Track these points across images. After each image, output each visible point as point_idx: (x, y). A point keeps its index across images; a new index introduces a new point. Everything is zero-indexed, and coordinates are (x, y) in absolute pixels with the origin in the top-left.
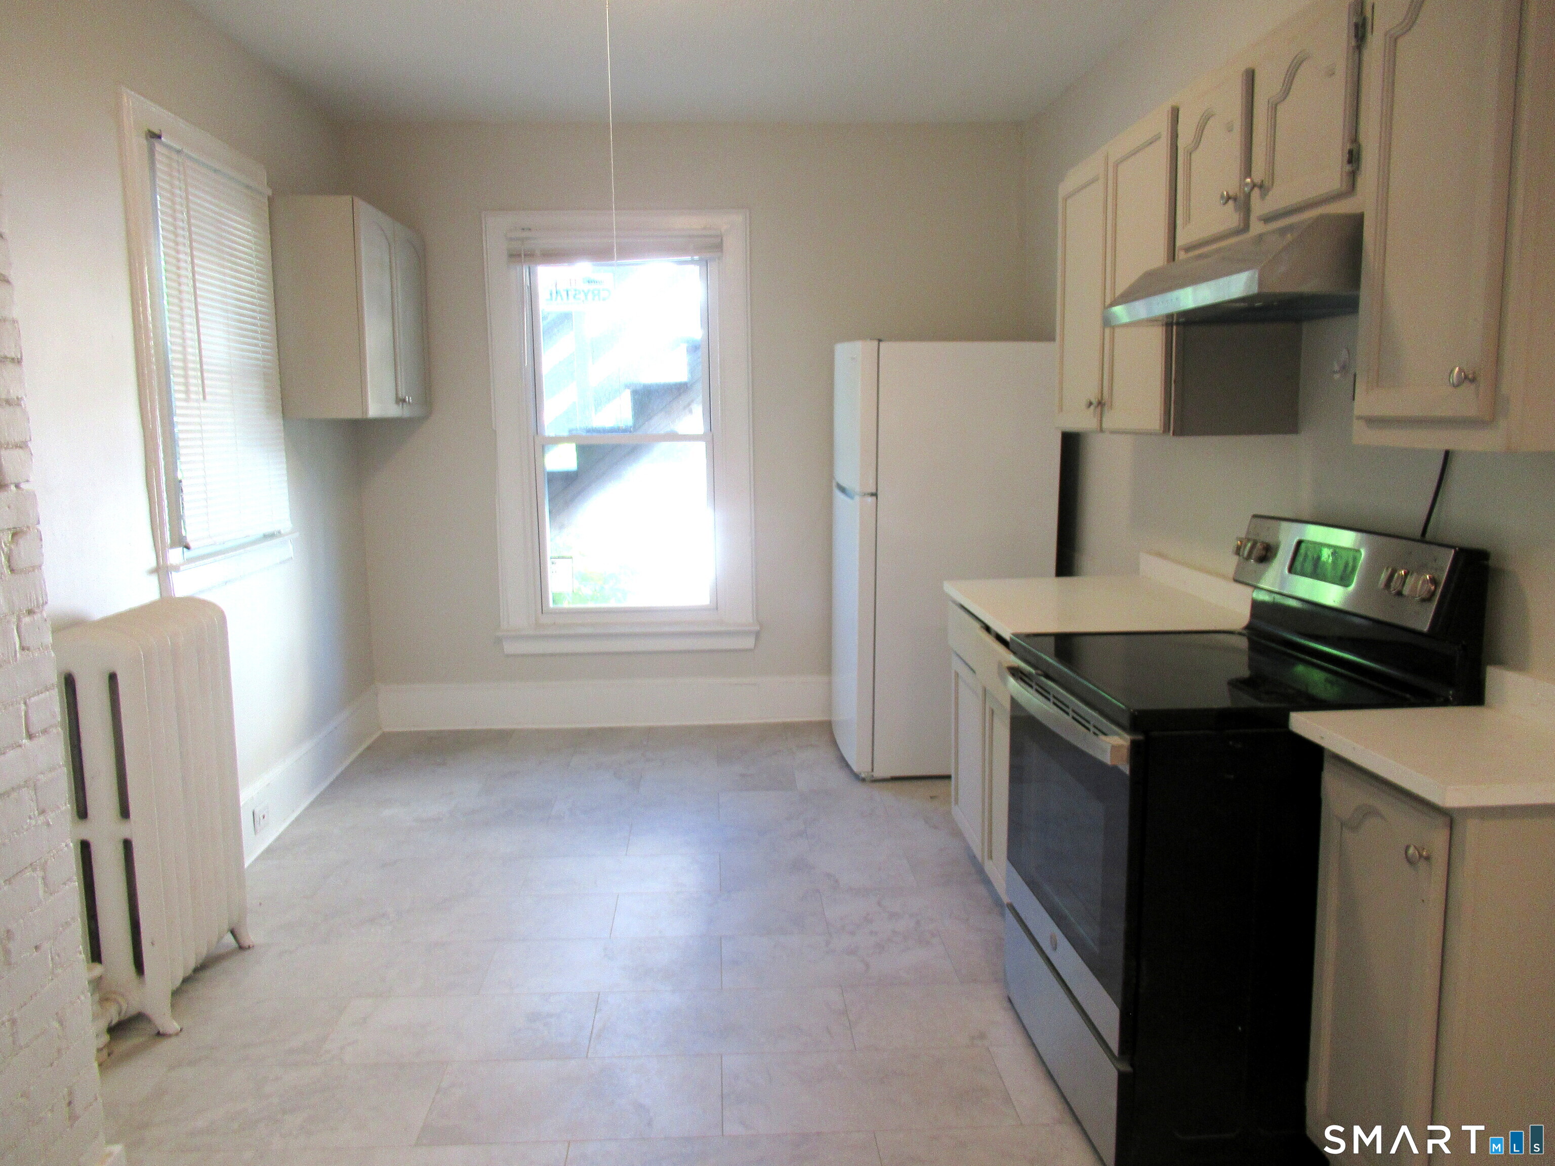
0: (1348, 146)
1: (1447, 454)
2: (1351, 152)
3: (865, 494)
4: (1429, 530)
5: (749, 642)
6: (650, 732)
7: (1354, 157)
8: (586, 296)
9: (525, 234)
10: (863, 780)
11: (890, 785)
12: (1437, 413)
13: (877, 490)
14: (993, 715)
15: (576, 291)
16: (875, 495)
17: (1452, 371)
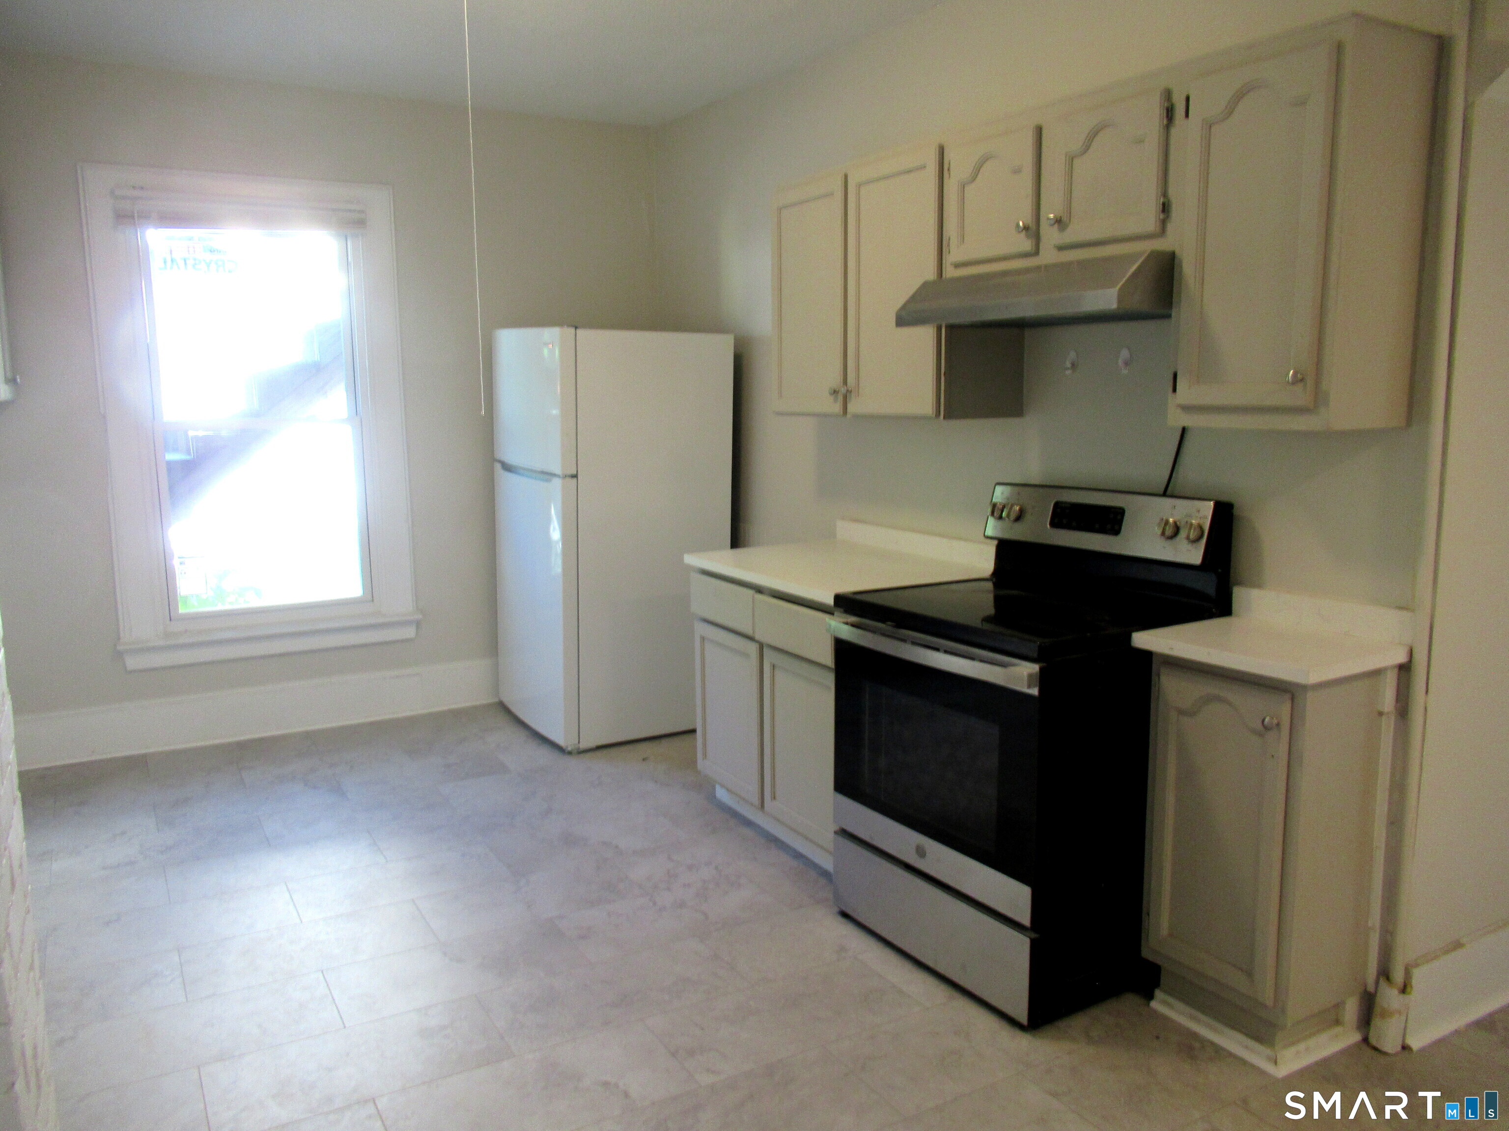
0: (1162, 200)
1: (1184, 430)
2: (1164, 204)
3: (566, 476)
4: (1170, 488)
5: (409, 632)
6: (309, 737)
7: (1165, 208)
8: (208, 266)
9: (136, 193)
10: (570, 753)
11: (598, 753)
12: (1268, 402)
13: (577, 471)
14: (774, 669)
15: (195, 260)
16: (575, 476)
17: (1288, 374)
